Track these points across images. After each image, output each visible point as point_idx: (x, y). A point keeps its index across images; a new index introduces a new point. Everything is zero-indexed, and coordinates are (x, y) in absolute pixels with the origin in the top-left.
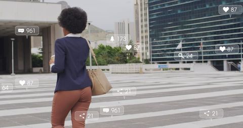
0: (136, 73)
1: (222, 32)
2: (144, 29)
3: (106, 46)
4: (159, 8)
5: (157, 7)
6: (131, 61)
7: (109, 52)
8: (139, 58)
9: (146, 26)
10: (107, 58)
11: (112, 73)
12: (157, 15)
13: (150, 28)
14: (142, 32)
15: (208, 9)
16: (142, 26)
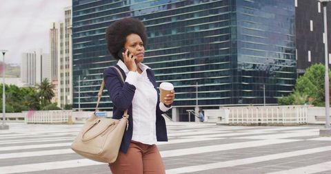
0: (63, 123)
1: (170, 71)
2: (65, 63)
3: (11, 86)
4: (88, 35)
5: (84, 33)
6: (45, 107)
7: (15, 95)
8: (56, 104)
9: (67, 59)
10: (12, 103)
11: (29, 123)
12: (84, 44)
13: (74, 62)
14: (62, 67)
15: (152, 39)
16: (62, 60)
